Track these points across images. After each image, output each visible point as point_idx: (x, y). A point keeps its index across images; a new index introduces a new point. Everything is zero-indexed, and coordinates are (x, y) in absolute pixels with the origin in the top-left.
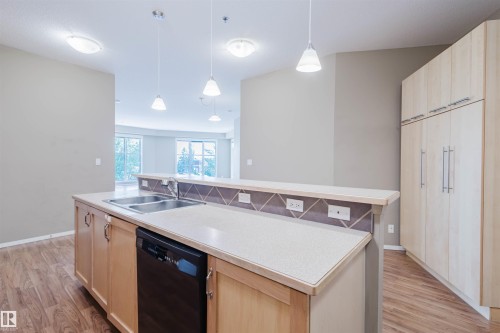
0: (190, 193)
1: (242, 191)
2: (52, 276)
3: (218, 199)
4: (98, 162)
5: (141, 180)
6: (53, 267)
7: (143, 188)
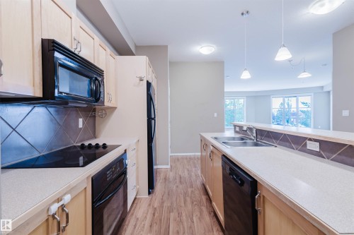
0: (265, 137)
1: (310, 140)
2: (193, 174)
3: (288, 144)
4: (216, 115)
5: (235, 126)
6: (194, 169)
7: (236, 132)
